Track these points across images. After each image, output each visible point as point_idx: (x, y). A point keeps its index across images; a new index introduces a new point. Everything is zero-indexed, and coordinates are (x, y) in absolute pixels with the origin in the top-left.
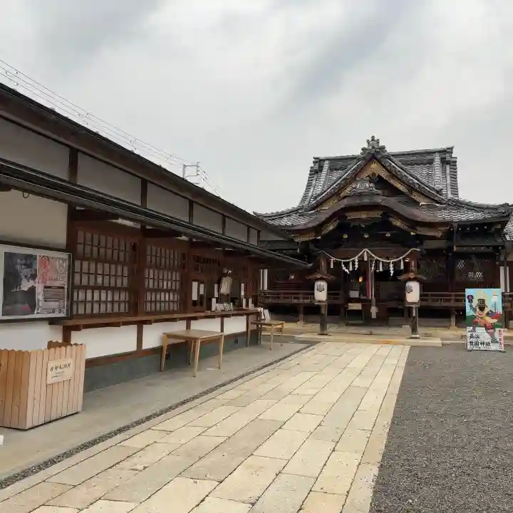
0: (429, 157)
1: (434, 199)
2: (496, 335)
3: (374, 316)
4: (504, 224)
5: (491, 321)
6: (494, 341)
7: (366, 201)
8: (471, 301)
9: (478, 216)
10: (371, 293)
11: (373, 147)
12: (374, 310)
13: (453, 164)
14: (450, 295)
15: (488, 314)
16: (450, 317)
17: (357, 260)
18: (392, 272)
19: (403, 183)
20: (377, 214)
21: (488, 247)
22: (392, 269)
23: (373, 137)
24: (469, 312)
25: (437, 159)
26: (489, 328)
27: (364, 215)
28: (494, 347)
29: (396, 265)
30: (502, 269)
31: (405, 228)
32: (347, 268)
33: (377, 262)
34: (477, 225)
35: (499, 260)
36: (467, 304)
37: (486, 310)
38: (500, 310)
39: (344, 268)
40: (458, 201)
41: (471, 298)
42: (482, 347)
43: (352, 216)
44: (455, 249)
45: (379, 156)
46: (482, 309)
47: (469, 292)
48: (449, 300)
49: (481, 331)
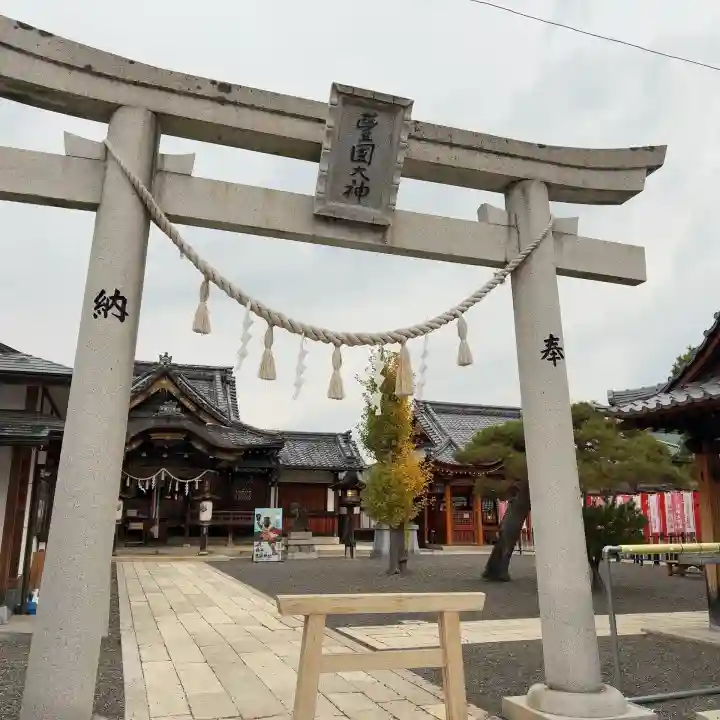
0: (210, 374)
1: (219, 419)
2: (276, 548)
3: (156, 535)
4: (279, 449)
5: (273, 535)
6: (275, 553)
7: (173, 424)
8: (259, 519)
9: (260, 441)
10: (156, 513)
11: (165, 363)
12: (155, 530)
13: (232, 383)
14: (228, 514)
15: (271, 530)
16: (227, 536)
17: (154, 480)
18: (187, 492)
19: (191, 401)
20: (181, 437)
21: (263, 469)
22: (187, 488)
23: (167, 353)
24: (257, 529)
25: (218, 377)
26: (272, 542)
27: (168, 437)
28: (275, 558)
29: (192, 484)
30: (273, 489)
31: (205, 451)
32: (144, 487)
33: (175, 481)
34: (257, 449)
35: (270, 480)
36: (256, 522)
37: (271, 526)
38: (280, 527)
39: (140, 487)
40: (240, 424)
41: (259, 517)
42: (265, 559)
43: (154, 436)
44: (237, 469)
45: (171, 373)
46: (267, 526)
47: (258, 511)
48: (228, 519)
49: (265, 545)
